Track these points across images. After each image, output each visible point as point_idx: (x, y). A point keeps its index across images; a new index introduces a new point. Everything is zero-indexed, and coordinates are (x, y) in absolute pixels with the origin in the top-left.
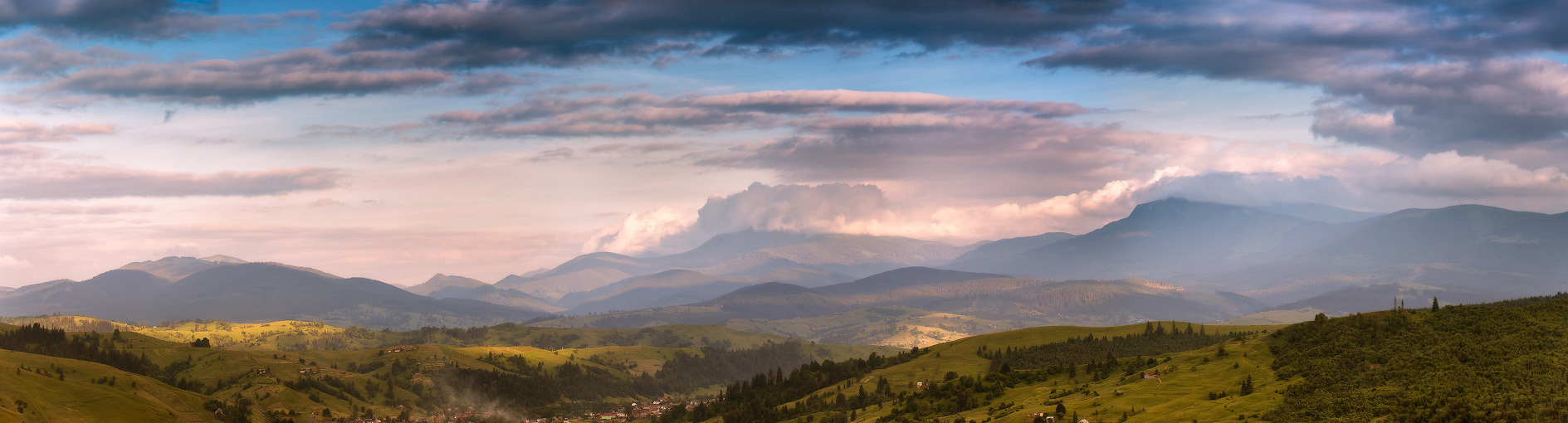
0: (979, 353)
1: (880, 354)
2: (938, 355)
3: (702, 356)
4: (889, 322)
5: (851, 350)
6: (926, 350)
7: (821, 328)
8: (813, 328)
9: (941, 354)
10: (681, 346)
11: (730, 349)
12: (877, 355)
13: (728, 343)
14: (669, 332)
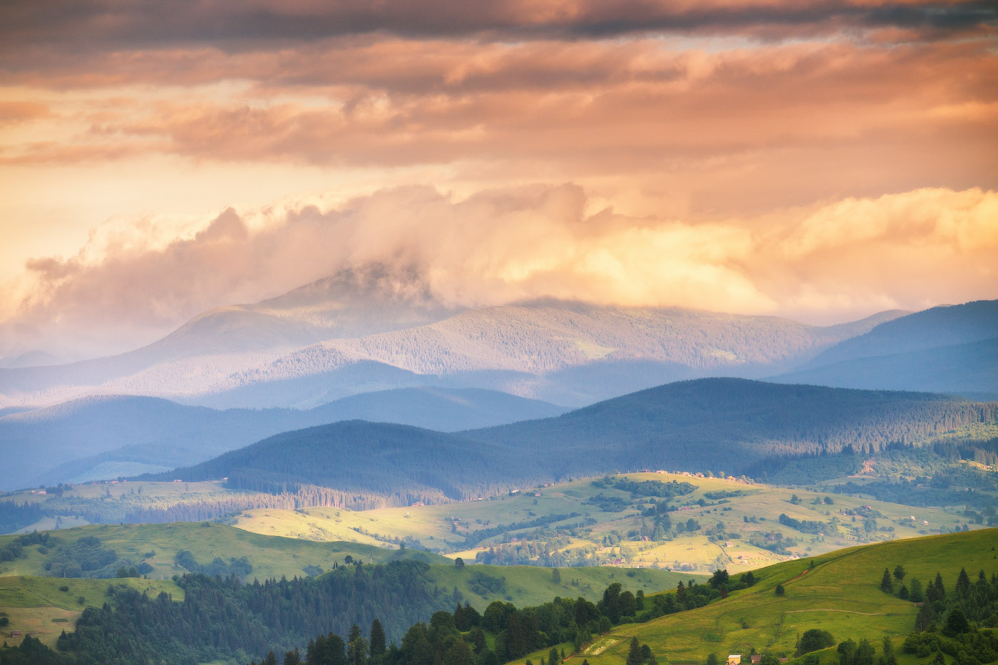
0: (886, 586)
1: (631, 587)
2: (780, 591)
3: (178, 596)
4: (650, 513)
5: (556, 578)
6: (749, 579)
7: (480, 527)
8: (460, 529)
9: (787, 588)
10: (122, 574)
11: (250, 580)
12: (623, 590)
13: (243, 566)
14: (91, 542)
